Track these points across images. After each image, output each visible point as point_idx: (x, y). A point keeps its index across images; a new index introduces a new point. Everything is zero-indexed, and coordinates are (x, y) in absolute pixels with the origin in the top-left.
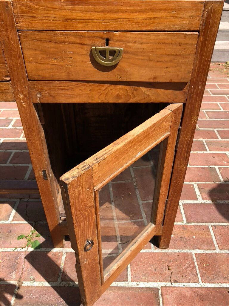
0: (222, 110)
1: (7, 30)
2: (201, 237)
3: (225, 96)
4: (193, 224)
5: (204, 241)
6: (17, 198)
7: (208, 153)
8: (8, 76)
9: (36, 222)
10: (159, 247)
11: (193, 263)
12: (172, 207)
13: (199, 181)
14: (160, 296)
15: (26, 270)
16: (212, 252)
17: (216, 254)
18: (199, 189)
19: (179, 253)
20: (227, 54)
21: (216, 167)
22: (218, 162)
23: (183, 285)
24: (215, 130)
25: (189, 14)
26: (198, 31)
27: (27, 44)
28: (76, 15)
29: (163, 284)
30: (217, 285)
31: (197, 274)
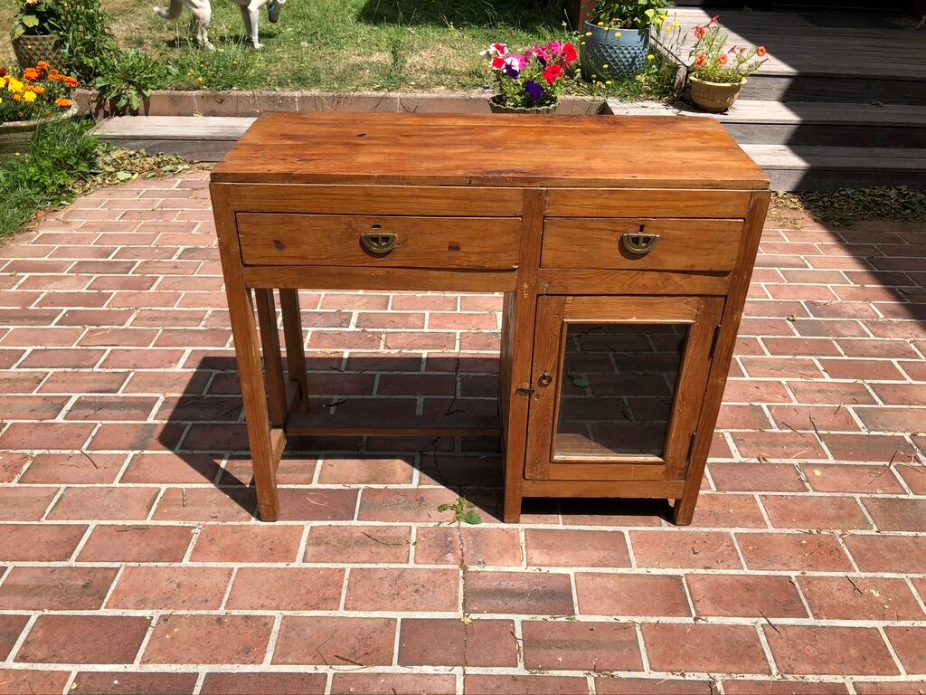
0: (771, 299)
1: (533, 217)
2: (744, 510)
3: (776, 269)
4: (728, 493)
5: (748, 516)
6: (414, 451)
7: (746, 381)
8: (516, 264)
9: (459, 487)
10: (675, 524)
11: (733, 545)
12: (700, 447)
13: (733, 428)
14: (685, 585)
15: (468, 551)
16: (762, 531)
17: (768, 534)
18: (734, 441)
19: (709, 533)
20: (778, 176)
21: (764, 405)
22: (766, 396)
23: (718, 572)
24: (759, 338)
25: (733, 203)
26: (744, 219)
27: (550, 230)
28: (613, 203)
29: (688, 571)
30: (772, 573)
31: (739, 559)
